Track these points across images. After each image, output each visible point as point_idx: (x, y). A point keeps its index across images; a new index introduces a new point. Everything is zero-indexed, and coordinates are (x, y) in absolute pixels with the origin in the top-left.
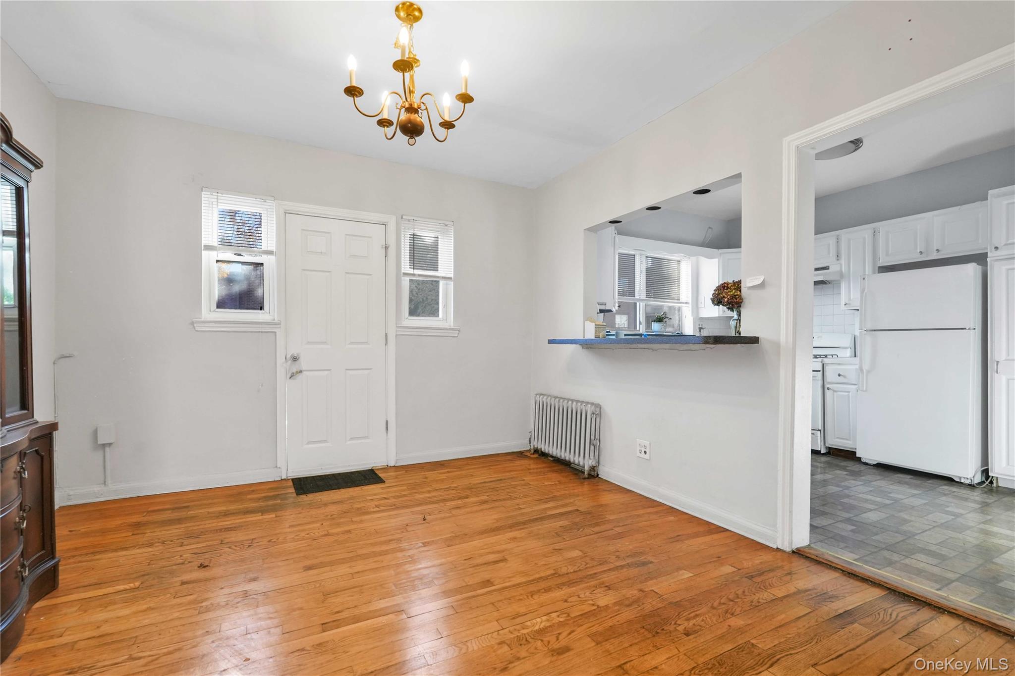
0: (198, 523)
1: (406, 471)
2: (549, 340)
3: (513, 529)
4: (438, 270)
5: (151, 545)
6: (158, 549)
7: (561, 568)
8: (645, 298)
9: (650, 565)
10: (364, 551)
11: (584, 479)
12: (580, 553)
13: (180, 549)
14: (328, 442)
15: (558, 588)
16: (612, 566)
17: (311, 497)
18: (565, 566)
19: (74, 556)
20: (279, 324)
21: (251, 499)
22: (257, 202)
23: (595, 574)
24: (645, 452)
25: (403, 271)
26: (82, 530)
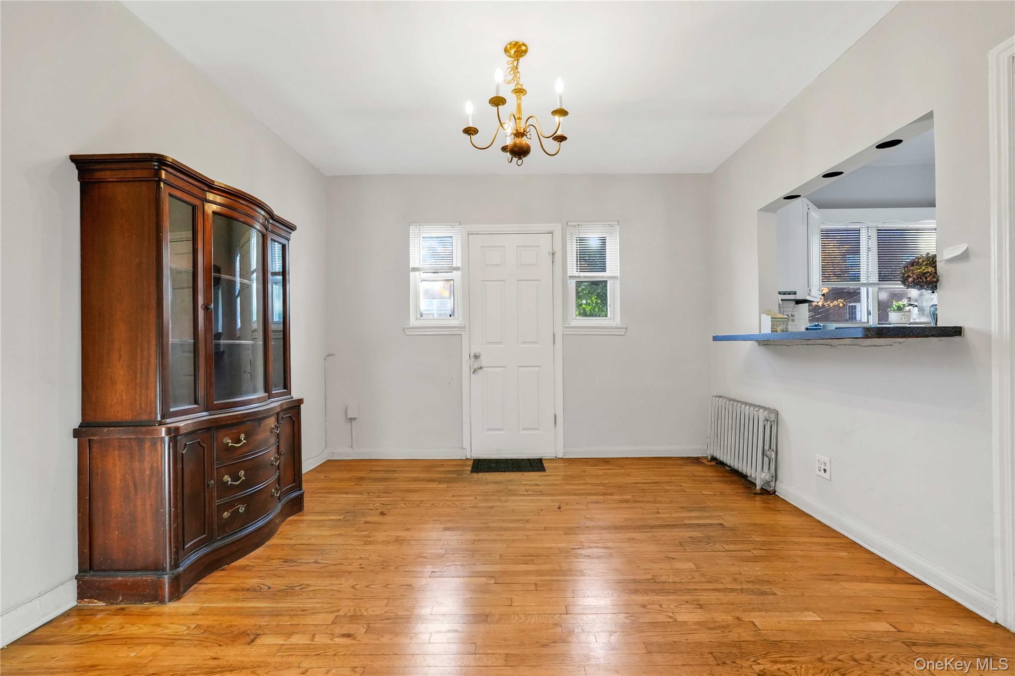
0: (395, 483)
1: (570, 464)
2: (713, 337)
3: (638, 530)
4: (605, 271)
5: (361, 493)
6: (364, 497)
7: (661, 575)
8: (878, 282)
9: (771, 597)
10: (494, 525)
11: (756, 494)
12: (693, 567)
13: (376, 499)
14: (504, 431)
15: (645, 593)
16: (720, 586)
17: (481, 475)
18: (667, 575)
19: (319, 493)
20: (464, 328)
21: (438, 471)
22: (448, 229)
23: (696, 589)
24: (825, 471)
25: (568, 275)
26: (331, 477)
